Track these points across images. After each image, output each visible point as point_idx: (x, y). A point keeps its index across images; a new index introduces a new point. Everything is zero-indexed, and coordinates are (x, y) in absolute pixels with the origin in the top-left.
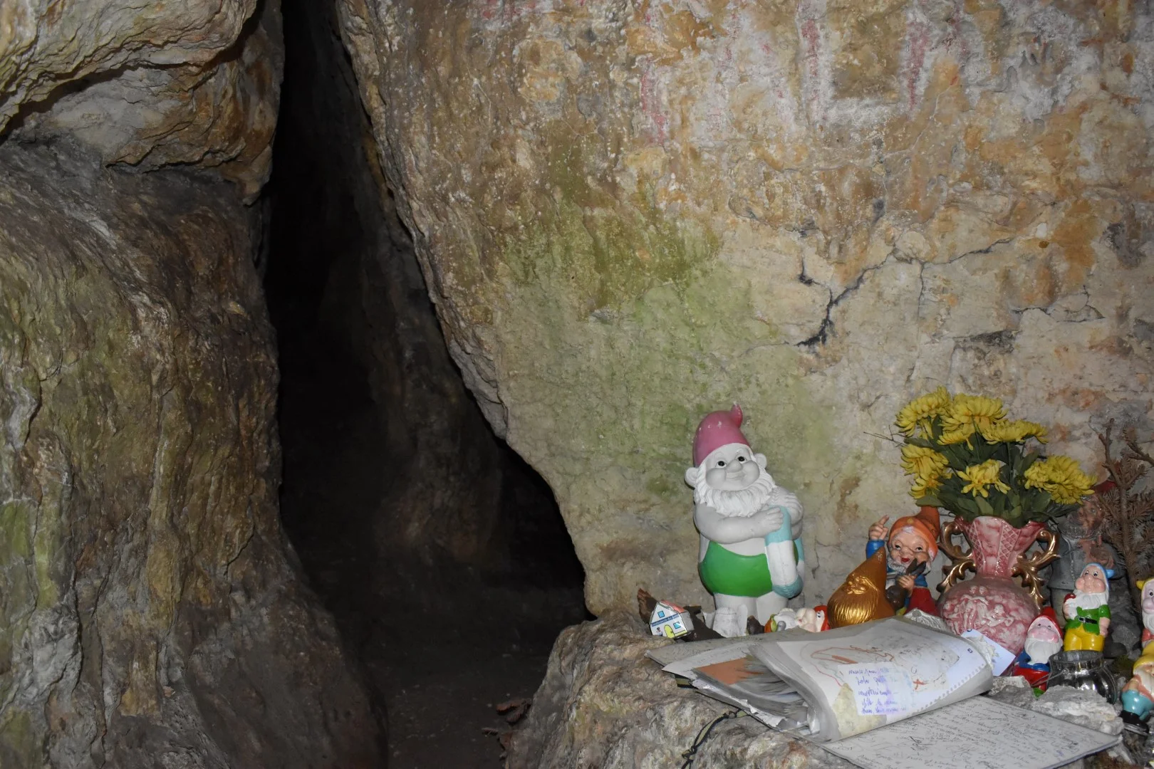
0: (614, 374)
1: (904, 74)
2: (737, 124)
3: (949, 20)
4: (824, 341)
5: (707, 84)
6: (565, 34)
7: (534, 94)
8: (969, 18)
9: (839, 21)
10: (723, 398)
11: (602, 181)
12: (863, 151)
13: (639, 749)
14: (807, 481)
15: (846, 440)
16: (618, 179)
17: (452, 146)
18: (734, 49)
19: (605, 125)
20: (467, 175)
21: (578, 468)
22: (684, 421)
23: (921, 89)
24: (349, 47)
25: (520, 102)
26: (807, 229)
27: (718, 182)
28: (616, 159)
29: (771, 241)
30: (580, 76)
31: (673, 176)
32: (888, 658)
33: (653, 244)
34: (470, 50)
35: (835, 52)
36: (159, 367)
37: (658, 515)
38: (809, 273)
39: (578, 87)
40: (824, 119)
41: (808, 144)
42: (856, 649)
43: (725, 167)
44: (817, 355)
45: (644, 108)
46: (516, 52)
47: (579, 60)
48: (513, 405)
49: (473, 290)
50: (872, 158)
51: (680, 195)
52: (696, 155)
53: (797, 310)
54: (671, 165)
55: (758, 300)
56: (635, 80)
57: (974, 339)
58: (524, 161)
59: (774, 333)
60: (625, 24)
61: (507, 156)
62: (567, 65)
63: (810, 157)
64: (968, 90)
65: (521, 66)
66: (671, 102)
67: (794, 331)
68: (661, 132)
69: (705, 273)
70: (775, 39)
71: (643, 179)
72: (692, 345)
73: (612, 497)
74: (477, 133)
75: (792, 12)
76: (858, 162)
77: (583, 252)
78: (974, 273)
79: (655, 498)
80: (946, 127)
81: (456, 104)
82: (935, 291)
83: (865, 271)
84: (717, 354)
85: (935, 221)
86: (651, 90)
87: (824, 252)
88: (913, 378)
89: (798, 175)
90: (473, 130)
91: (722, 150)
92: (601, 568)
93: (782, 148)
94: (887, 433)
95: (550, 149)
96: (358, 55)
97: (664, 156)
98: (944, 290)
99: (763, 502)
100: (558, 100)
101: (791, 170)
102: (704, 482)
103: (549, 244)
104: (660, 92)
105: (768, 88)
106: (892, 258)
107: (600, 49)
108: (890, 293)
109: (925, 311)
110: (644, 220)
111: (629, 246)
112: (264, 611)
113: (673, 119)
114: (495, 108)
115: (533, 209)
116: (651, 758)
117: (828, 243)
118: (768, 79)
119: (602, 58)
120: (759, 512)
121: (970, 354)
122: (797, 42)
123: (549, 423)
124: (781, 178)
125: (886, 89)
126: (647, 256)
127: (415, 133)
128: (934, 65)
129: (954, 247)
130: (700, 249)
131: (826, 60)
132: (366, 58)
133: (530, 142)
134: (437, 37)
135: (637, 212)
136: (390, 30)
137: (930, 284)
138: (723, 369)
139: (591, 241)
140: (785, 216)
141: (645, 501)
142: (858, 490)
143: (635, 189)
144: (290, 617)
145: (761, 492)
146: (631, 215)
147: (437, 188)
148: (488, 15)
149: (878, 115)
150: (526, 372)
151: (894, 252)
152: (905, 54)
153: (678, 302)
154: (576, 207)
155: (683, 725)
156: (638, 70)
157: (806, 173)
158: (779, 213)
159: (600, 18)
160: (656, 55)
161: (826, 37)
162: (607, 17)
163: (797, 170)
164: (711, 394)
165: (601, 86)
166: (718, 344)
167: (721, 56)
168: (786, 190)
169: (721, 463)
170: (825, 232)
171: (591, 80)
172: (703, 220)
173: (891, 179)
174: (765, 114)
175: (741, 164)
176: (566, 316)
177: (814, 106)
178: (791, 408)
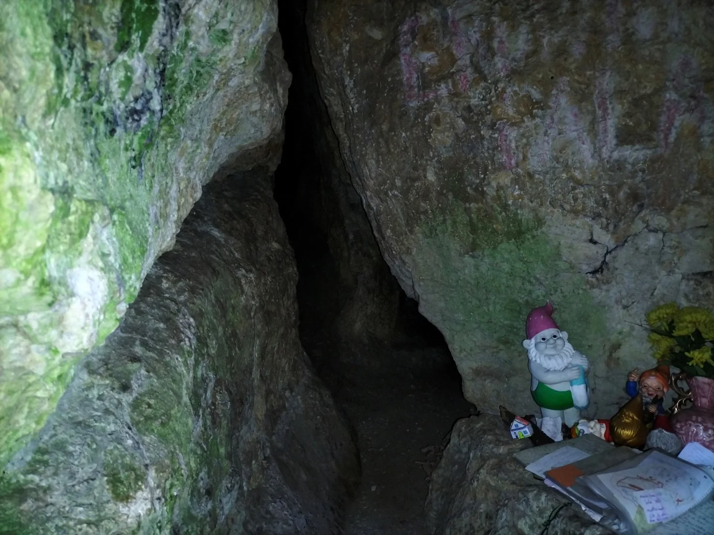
0: (478, 283)
1: (662, 130)
2: (557, 159)
3: (693, 97)
4: (602, 272)
5: (539, 136)
6: (455, 109)
7: (437, 142)
8: (706, 95)
9: (621, 99)
10: (541, 298)
11: (476, 190)
12: (634, 174)
13: (516, 513)
14: (590, 344)
15: (614, 325)
16: (485, 189)
17: (390, 167)
18: (556, 117)
19: (478, 160)
20: (398, 183)
21: (458, 328)
22: (518, 308)
23: (672, 138)
24: (326, 101)
25: (429, 147)
26: (596, 216)
27: (544, 191)
28: (484, 178)
29: (574, 222)
30: (464, 132)
31: (517, 187)
32: (660, 485)
33: (503, 221)
34: (400, 118)
35: (618, 117)
36: (254, 308)
37: (503, 355)
38: (595, 238)
39: (462, 138)
40: (610, 157)
41: (599, 170)
42: (641, 478)
43: (547, 182)
44: (597, 279)
45: (501, 150)
46: (427, 119)
47: (463, 123)
48: (422, 294)
49: (401, 238)
50: (638, 179)
51: (520, 196)
52: (531, 176)
53: (587, 257)
54: (516, 181)
55: (565, 252)
56: (496, 135)
57: (693, 274)
58: (431, 177)
59: (572, 267)
60: (491, 103)
61: (422, 174)
62: (456, 126)
63: (600, 177)
64: (702, 140)
65: (430, 127)
66: (517, 147)
67: (585, 267)
68: (510, 164)
69: (533, 237)
70: (580, 109)
71: (499, 188)
72: (524, 271)
73: (478, 344)
74: (404, 161)
75: (592, 94)
76: (629, 181)
77: (464, 224)
78: (696, 238)
79: (501, 347)
80: (686, 161)
81: (392, 146)
82: (670, 247)
83: (629, 236)
84: (538, 276)
85: (674, 211)
86: (505, 141)
87: (606, 228)
88: (655, 293)
89: (592, 188)
90: (402, 160)
91: (547, 173)
92: (473, 380)
93: (583, 172)
94: (638, 322)
95: (446, 172)
96: (331, 106)
97: (512, 176)
98: (677, 247)
99: (569, 361)
100: (451, 145)
101: (587, 185)
102: (534, 349)
103: (445, 221)
104: (510, 141)
105: (575, 139)
106: (646, 230)
107: (476, 117)
108: (643, 248)
109: (664, 258)
110: (499, 209)
111: (490, 222)
112: (299, 397)
113: (518, 157)
114: (415, 150)
115: (436, 203)
116: (524, 521)
117: (608, 224)
118: (575, 134)
119: (477, 122)
120: (566, 368)
121: (692, 283)
122: (594, 111)
123: (442, 304)
124: (582, 190)
125: (650, 139)
126: (500, 227)
127: (369, 159)
128: (680, 125)
129: (685, 224)
130: (531, 224)
131: (611, 123)
132: (336, 109)
133: (434, 167)
134: (381, 108)
135: (495, 205)
136: (352, 101)
137: (668, 244)
138: (541, 284)
139: (468, 219)
140: (584, 209)
141: (497, 347)
142: (619, 350)
143: (495, 193)
144: (312, 398)
145: (566, 356)
146: (492, 206)
147: (382, 188)
148: (410, 97)
149: (643, 155)
150: (429, 278)
151: (647, 227)
152: (663, 118)
153: (517, 250)
154: (460, 202)
155: (541, 505)
156: (498, 129)
157: (597, 187)
158: (580, 208)
159: (475, 98)
160: (508, 120)
161: (613, 109)
162: (479, 98)
163: (592, 185)
164: (534, 296)
165: (476, 138)
166: (539, 271)
167: (548, 121)
168: (585, 196)
169: (544, 339)
170: (607, 219)
171: (470, 135)
172: (534, 210)
173: (650, 190)
174: (573, 153)
175: (557, 181)
176: (452, 253)
177: (604, 150)
178: (580, 305)
